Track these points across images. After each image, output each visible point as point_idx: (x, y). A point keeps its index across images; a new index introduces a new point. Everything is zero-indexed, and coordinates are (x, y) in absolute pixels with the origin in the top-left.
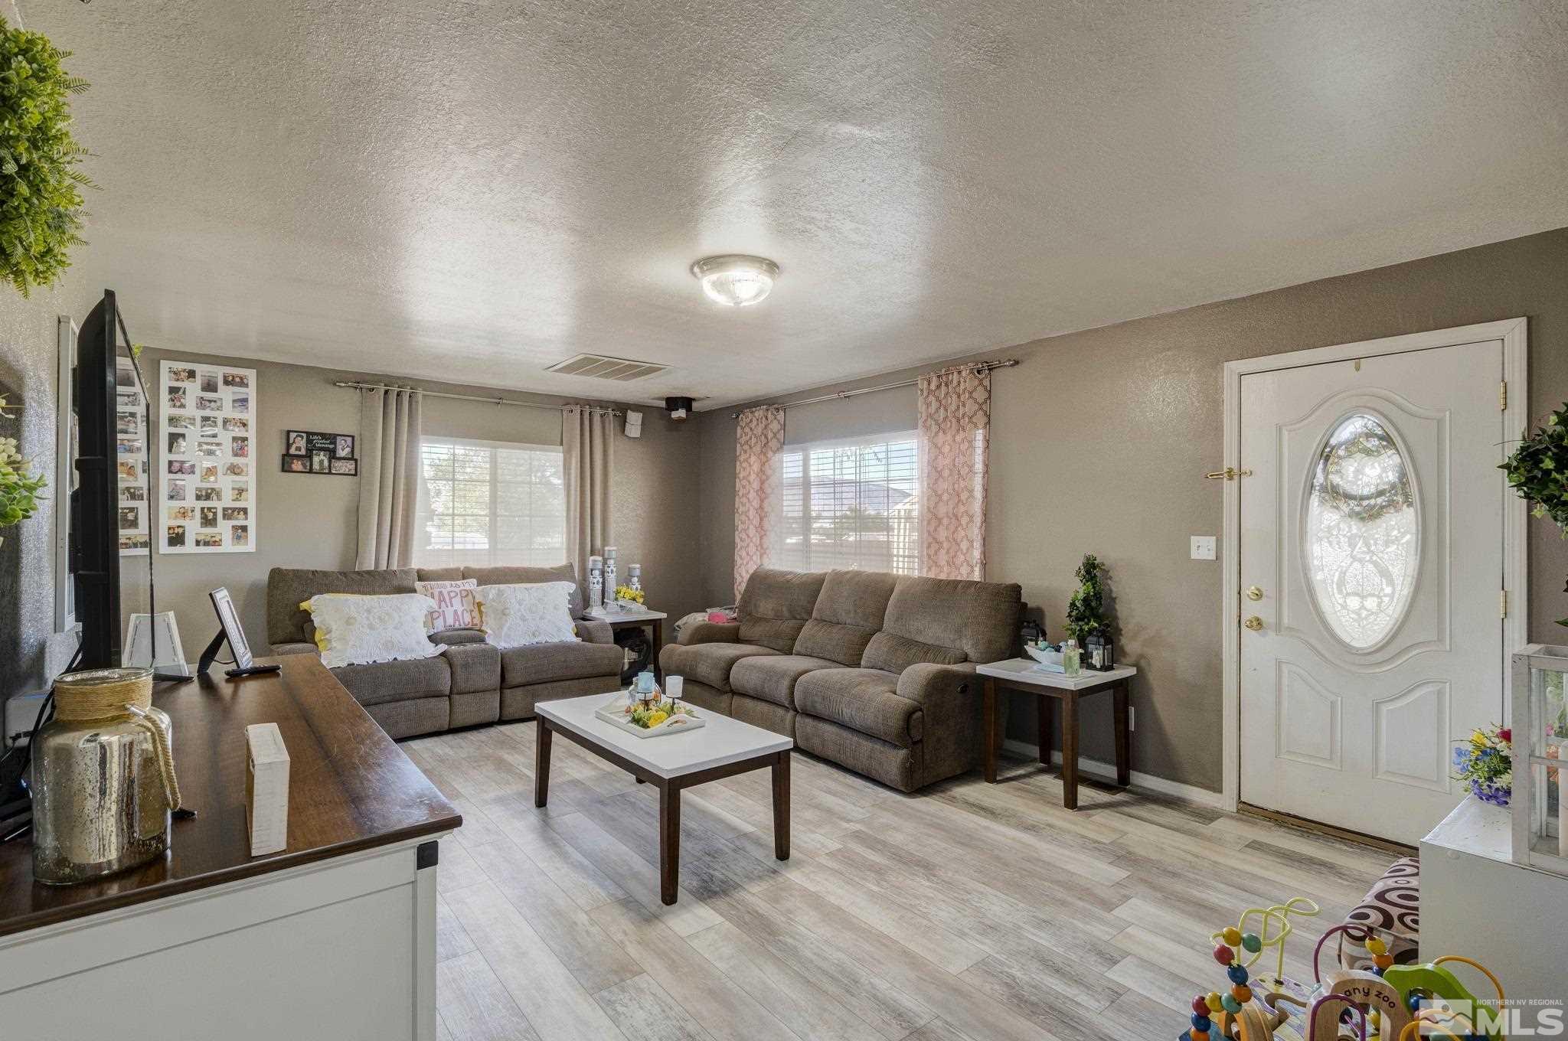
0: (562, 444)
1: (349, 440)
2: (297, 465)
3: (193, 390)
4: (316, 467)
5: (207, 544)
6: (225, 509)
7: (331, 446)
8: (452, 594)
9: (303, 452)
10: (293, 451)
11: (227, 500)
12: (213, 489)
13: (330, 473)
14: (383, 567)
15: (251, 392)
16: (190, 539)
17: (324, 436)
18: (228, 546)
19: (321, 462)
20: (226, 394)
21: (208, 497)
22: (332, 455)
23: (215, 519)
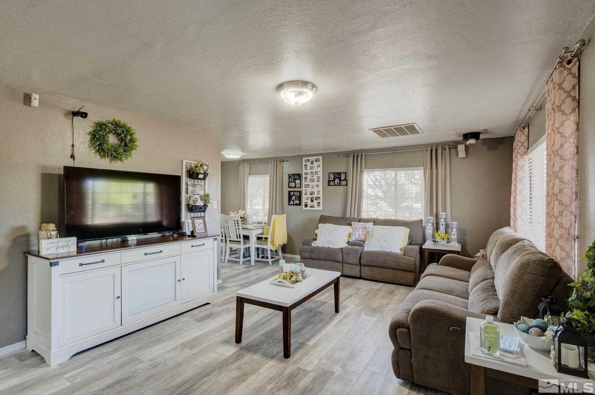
0: (423, 166)
1: (344, 174)
2: (332, 183)
3: (309, 164)
4: (336, 183)
5: (312, 207)
6: (316, 197)
7: (339, 177)
8: (360, 228)
9: (333, 179)
10: (330, 179)
11: (315, 195)
12: (313, 192)
13: (340, 185)
14: (352, 216)
15: (321, 163)
16: (309, 206)
17: (337, 173)
18: (316, 208)
19: (337, 182)
20: (316, 164)
21: (312, 194)
22: (340, 180)
23: (313, 200)
